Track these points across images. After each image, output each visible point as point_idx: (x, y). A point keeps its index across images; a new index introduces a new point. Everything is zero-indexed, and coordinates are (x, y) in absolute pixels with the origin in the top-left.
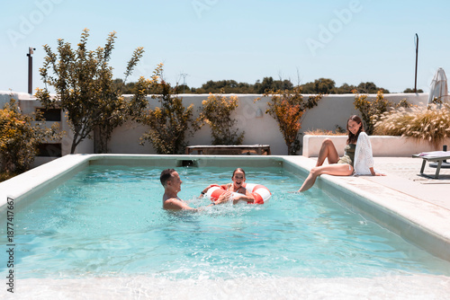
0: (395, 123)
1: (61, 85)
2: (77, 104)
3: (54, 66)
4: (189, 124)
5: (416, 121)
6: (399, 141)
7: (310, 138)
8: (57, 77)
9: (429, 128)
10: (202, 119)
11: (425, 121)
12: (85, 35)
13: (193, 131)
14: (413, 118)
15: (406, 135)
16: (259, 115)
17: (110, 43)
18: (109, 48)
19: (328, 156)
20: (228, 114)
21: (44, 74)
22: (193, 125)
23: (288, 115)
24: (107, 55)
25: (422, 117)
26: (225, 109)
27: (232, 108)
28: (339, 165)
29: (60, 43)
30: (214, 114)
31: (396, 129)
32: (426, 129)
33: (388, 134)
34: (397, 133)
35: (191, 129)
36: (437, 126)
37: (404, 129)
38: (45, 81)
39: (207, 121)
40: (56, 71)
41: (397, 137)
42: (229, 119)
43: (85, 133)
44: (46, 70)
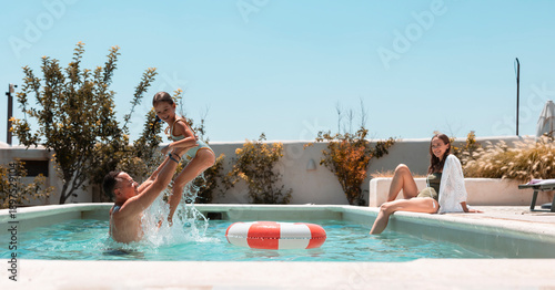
0: (493, 161)
1: (46, 117)
2: (68, 142)
3: (38, 94)
4: (219, 180)
5: (521, 159)
6: (499, 185)
7: (378, 182)
8: (40, 108)
9: (539, 166)
10: (236, 174)
11: (533, 157)
12: (79, 51)
13: (224, 191)
14: (518, 153)
15: (509, 177)
16: (311, 167)
17: (111, 62)
18: (110, 68)
19: (403, 187)
20: (270, 166)
21: (23, 101)
22: (224, 182)
23: (349, 160)
24: (107, 77)
25: (528, 152)
26: (266, 159)
27: (275, 158)
28: (419, 199)
29: (45, 61)
30: (252, 167)
31: (495, 169)
32: (535, 167)
33: (484, 176)
34: (495, 174)
35: (222, 187)
36: (549, 163)
37: (505, 168)
38: (24, 110)
39: (243, 175)
40: (40, 100)
41: (496, 180)
42: (272, 174)
43: (78, 181)
44: (25, 95)
